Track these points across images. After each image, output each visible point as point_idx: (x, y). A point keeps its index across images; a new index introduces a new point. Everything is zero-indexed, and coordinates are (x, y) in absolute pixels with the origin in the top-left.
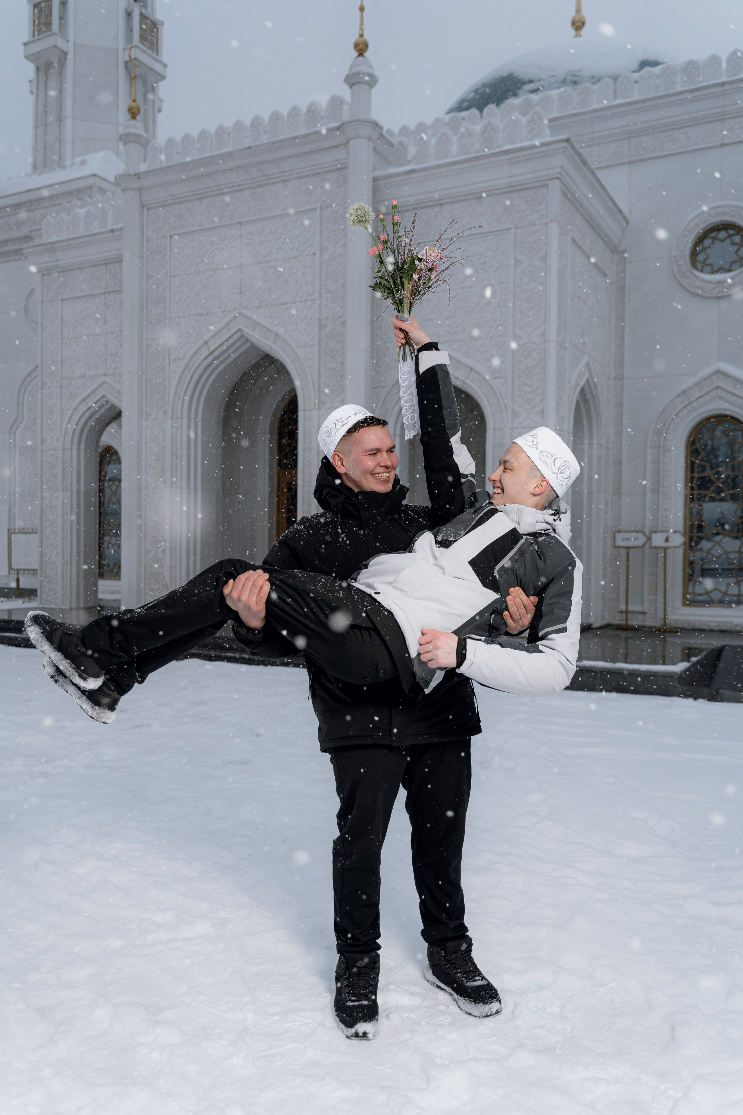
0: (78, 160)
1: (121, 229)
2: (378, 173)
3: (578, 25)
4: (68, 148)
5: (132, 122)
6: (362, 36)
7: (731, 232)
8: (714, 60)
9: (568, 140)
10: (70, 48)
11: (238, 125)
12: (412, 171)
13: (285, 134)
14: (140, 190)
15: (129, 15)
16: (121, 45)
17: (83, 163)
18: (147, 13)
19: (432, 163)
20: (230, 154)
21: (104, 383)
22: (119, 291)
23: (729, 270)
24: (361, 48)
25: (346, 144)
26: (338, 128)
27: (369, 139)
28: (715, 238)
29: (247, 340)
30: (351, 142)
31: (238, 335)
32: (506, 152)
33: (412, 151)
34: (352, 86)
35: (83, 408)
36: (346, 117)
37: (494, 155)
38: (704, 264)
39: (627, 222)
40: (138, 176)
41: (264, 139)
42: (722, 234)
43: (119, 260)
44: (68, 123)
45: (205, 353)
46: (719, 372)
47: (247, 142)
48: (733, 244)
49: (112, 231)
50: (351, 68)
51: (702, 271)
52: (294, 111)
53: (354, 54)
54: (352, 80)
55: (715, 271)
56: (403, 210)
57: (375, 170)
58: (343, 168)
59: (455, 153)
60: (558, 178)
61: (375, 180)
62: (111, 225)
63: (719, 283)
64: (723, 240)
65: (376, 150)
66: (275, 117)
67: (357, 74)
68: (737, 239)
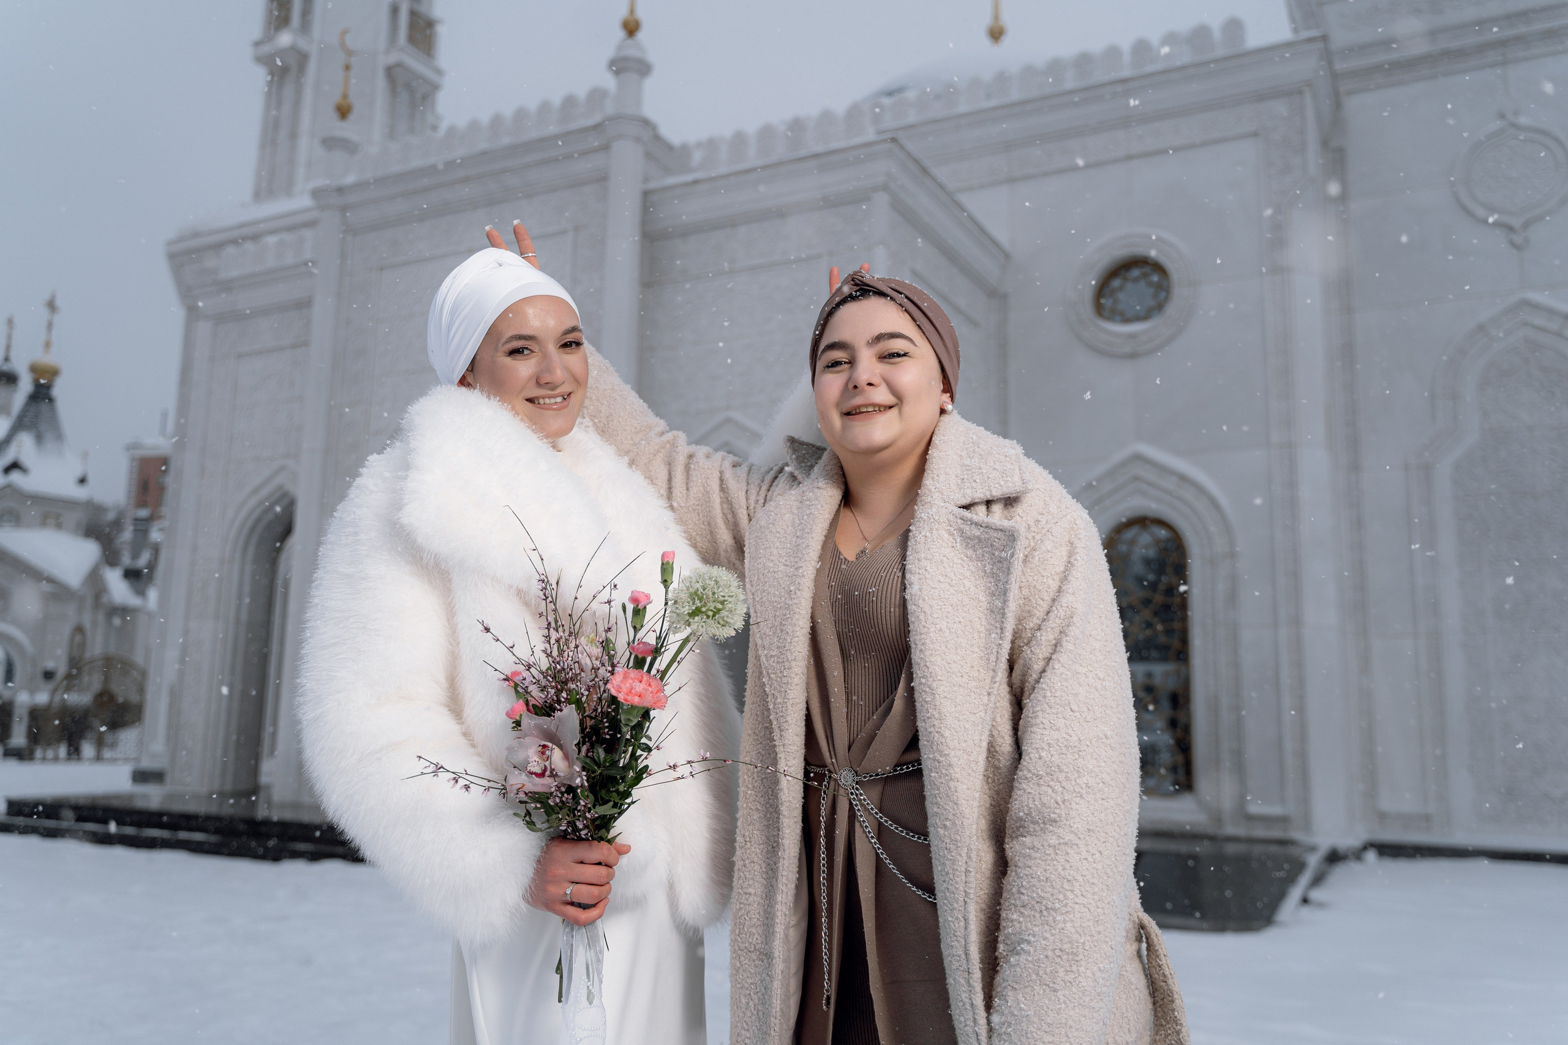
1: (315, 262)
2: (652, 185)
3: (996, 34)
4: (301, 172)
5: (342, 124)
6: (632, 11)
7: (1147, 269)
8: (1113, 52)
9: (893, 140)
10: (313, 49)
11: (474, 125)
12: (696, 182)
13: (533, 134)
14: (344, 209)
15: (395, 10)
16: (382, 43)
19: (723, 170)
21: (282, 468)
22: (306, 344)
23: (1146, 318)
24: (631, 28)
25: (605, 148)
26: (597, 127)
27: (638, 139)
28: (1124, 279)
30: (614, 146)
32: (816, 156)
33: (697, 157)
34: (617, 73)
35: (252, 502)
36: (610, 112)
37: (800, 159)
38: (1112, 310)
39: (1007, 256)
40: (340, 190)
41: (506, 141)
42: (1135, 272)
43: (307, 303)
44: (303, 141)
46: (1138, 458)
47: (484, 146)
48: (1150, 284)
50: (619, 50)
51: (1110, 319)
52: (545, 107)
53: (621, 34)
54: (620, 66)
55: (1127, 320)
56: (687, 232)
57: (646, 180)
58: (602, 179)
59: (752, 158)
60: (885, 188)
61: (646, 194)
62: (308, 255)
63: (1132, 336)
64: (1136, 280)
65: (648, 155)
66: (521, 114)
67: (625, 59)
68: (1155, 278)
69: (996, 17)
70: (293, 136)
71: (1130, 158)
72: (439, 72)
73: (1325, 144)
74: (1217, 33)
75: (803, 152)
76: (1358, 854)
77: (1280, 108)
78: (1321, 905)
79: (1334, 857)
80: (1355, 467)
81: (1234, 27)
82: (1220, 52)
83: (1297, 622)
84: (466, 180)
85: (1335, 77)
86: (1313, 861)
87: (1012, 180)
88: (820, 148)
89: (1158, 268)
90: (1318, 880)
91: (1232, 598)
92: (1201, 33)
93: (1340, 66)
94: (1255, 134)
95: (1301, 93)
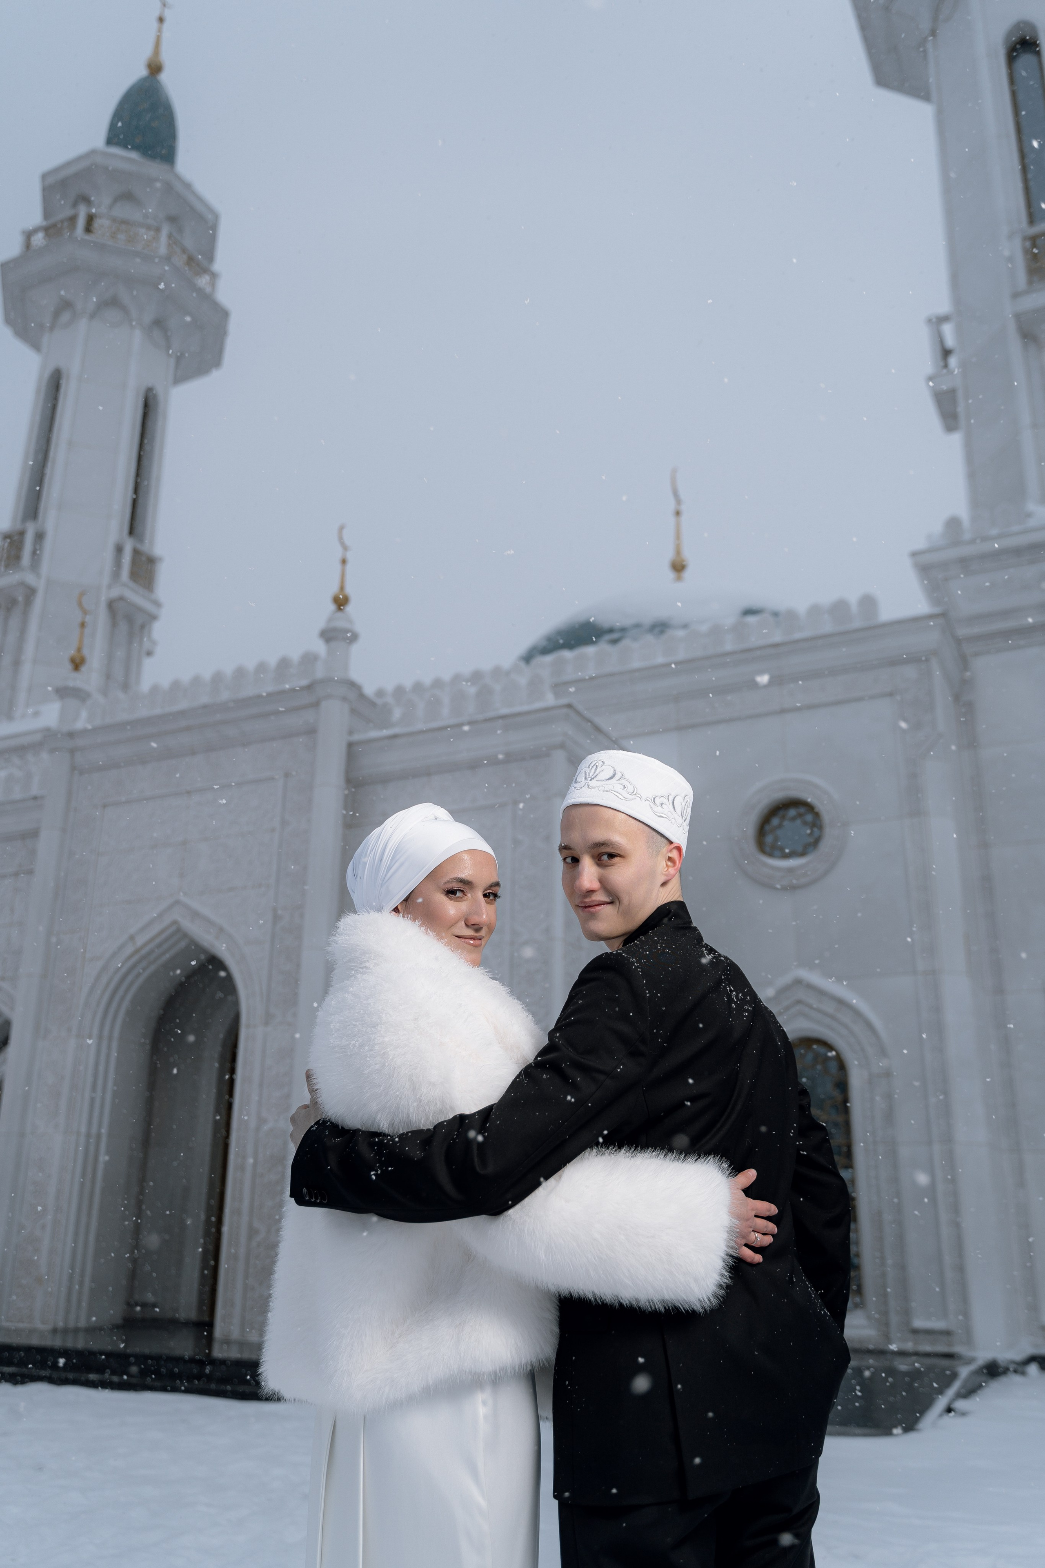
0: (30, 711)
1: (42, 797)
2: (356, 737)
3: (678, 567)
4: (22, 696)
5: (75, 675)
6: (342, 588)
7: (802, 810)
9: (569, 706)
10: (40, 585)
11: (196, 681)
12: (395, 736)
13: (249, 691)
14: (72, 751)
15: (119, 549)
16: (106, 579)
17: (36, 714)
18: (145, 548)
19: (420, 726)
20: (182, 713)
22: (30, 872)
23: (803, 854)
24: (341, 602)
25: (316, 705)
26: (309, 687)
27: (344, 699)
28: (783, 818)
29: (185, 935)
30: (324, 704)
31: (174, 928)
32: (502, 717)
33: (397, 713)
34: (328, 641)
36: (320, 672)
37: (487, 720)
38: (774, 847)
40: (71, 735)
41: (225, 695)
42: (792, 812)
43: (34, 834)
44: (26, 669)
45: (129, 950)
46: (798, 982)
47: (205, 699)
48: (805, 824)
49: (35, 798)
50: (330, 620)
51: (771, 855)
52: (261, 667)
53: (332, 607)
54: (329, 635)
55: (786, 856)
56: (385, 780)
57: (351, 732)
58: (311, 731)
59: (446, 716)
60: (562, 746)
61: (350, 745)
62: (35, 791)
63: (790, 870)
64: (793, 819)
65: (353, 711)
66: (240, 672)
67: (334, 630)
68: (809, 818)
69: (678, 552)
70: (17, 663)
71: (783, 711)
72: (158, 604)
73: (957, 698)
74: (854, 608)
75: (491, 714)
76: (1020, 1367)
77: (910, 672)
78: (963, 1414)
79: (993, 1370)
80: (999, 990)
81: (869, 603)
82: (857, 624)
83: (948, 1139)
84: (188, 729)
85: (958, 641)
86: (964, 1372)
87: (680, 728)
88: (505, 711)
89: (809, 807)
90: (969, 1392)
91: (889, 1116)
92: (839, 608)
93: (962, 631)
94: (891, 694)
95: (927, 660)
